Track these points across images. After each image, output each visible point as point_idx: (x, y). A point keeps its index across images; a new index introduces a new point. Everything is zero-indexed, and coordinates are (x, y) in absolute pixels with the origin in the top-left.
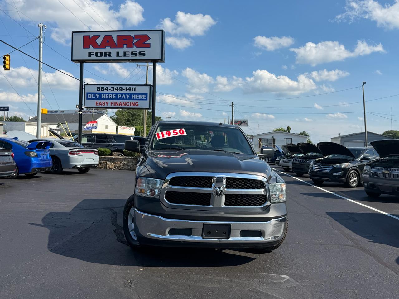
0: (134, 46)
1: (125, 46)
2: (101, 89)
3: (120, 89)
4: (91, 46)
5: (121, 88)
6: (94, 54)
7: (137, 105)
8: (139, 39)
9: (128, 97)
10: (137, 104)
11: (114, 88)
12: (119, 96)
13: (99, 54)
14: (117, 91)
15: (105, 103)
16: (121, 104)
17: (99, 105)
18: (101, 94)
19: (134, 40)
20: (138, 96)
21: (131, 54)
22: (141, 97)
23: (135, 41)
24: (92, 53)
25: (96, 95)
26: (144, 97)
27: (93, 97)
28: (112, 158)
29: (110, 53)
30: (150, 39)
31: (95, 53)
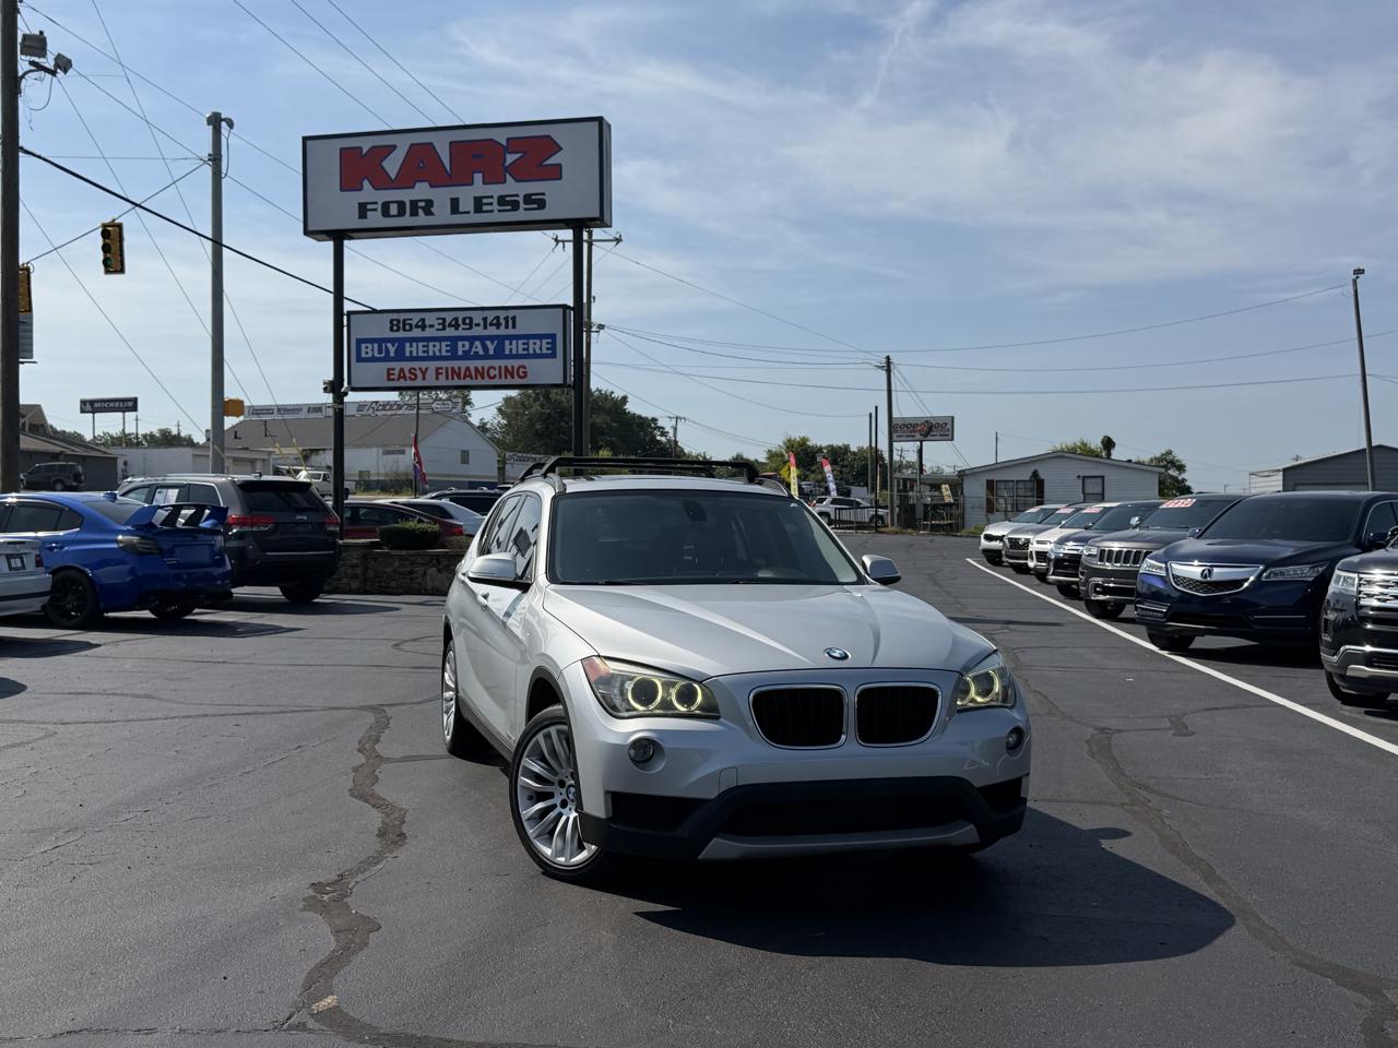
0: (508, 177)
1: (478, 177)
2: (404, 325)
3: (464, 323)
4: (366, 183)
5: (467, 321)
6: (375, 210)
7: (521, 374)
8: (525, 153)
9: (491, 347)
10: (521, 370)
11: (444, 320)
12: (463, 346)
13: (394, 209)
14: (457, 329)
15: (418, 372)
16: (468, 374)
17: (399, 379)
18: (402, 341)
19: (508, 156)
20: (524, 344)
21: (500, 204)
22: (534, 346)
23: (510, 158)
24: (369, 207)
25: (386, 347)
26: (545, 346)
27: (376, 355)
28: (445, 555)
29: (429, 203)
30: (561, 149)
31: (379, 207)
